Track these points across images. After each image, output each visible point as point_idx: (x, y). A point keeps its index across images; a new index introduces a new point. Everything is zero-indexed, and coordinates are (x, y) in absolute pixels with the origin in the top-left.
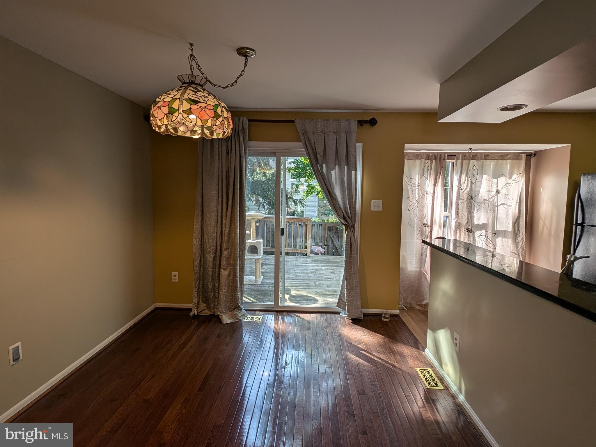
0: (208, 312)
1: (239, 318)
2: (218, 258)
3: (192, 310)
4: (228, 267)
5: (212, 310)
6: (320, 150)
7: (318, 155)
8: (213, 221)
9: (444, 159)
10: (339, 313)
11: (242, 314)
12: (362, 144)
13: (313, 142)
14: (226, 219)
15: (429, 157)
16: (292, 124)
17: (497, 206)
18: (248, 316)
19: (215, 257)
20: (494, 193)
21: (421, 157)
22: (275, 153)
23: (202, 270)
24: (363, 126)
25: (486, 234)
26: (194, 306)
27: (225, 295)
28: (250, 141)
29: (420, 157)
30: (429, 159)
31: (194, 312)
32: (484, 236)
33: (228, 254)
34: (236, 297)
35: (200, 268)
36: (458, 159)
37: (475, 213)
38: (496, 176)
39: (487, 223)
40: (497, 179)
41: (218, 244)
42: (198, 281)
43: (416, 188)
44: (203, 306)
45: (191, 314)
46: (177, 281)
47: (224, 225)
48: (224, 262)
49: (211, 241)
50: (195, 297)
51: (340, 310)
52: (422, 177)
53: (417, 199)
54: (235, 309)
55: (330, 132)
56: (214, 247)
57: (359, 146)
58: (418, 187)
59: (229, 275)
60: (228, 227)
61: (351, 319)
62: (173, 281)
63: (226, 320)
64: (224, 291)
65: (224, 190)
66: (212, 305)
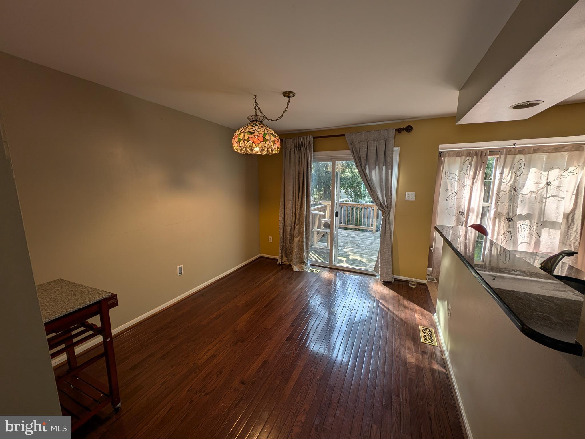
0: (287, 263)
1: (304, 269)
2: (293, 230)
3: (278, 261)
4: (299, 236)
5: (290, 262)
6: (363, 155)
7: (362, 159)
8: (290, 206)
9: (485, 155)
10: (375, 276)
11: (307, 267)
12: (399, 147)
13: (358, 149)
15: (469, 154)
16: (344, 137)
17: (546, 198)
18: (311, 269)
19: (291, 228)
20: (543, 185)
21: (462, 154)
22: (332, 159)
23: (284, 236)
24: (401, 133)
25: (530, 224)
26: (279, 258)
27: (296, 254)
28: (315, 152)
29: (460, 155)
30: (470, 156)
31: (280, 262)
32: (527, 225)
33: (299, 227)
34: (302, 255)
35: (283, 235)
36: (501, 154)
37: (518, 204)
38: (548, 169)
39: (532, 213)
40: (547, 172)
41: (293, 221)
42: (282, 243)
43: (456, 181)
44: (285, 259)
45: (278, 263)
46: (272, 242)
47: (296, 209)
48: (296, 232)
49: (289, 218)
50: (280, 253)
51: (376, 273)
52: (461, 172)
53: (455, 191)
54: (302, 263)
55: (372, 141)
56: (291, 223)
57: (397, 149)
58: (457, 181)
59: (299, 241)
60: (299, 210)
61: (384, 282)
62: (269, 241)
63: (296, 269)
64: (295, 251)
65: (297, 186)
66: (289, 259)
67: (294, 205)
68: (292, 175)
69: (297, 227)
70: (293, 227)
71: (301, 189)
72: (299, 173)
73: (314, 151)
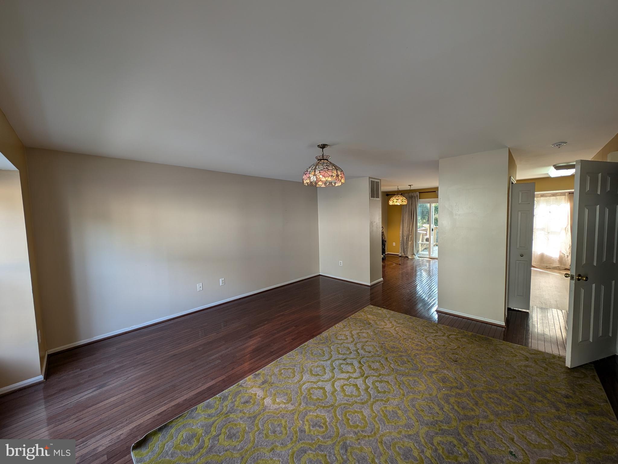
2: (408, 238)
4: (411, 241)
8: (406, 225)
14: (411, 225)
22: (430, 202)
27: (410, 250)
31: (400, 255)
34: (413, 251)
35: (402, 241)
42: (402, 245)
44: (403, 254)
49: (406, 232)
50: (400, 251)
54: (413, 254)
59: (411, 244)
60: (411, 228)
62: (394, 245)
63: (410, 257)
65: (410, 216)
66: (406, 253)
67: (409, 225)
68: (407, 211)
69: (410, 236)
70: (408, 236)
71: (412, 217)
72: (411, 210)
73: (419, 199)
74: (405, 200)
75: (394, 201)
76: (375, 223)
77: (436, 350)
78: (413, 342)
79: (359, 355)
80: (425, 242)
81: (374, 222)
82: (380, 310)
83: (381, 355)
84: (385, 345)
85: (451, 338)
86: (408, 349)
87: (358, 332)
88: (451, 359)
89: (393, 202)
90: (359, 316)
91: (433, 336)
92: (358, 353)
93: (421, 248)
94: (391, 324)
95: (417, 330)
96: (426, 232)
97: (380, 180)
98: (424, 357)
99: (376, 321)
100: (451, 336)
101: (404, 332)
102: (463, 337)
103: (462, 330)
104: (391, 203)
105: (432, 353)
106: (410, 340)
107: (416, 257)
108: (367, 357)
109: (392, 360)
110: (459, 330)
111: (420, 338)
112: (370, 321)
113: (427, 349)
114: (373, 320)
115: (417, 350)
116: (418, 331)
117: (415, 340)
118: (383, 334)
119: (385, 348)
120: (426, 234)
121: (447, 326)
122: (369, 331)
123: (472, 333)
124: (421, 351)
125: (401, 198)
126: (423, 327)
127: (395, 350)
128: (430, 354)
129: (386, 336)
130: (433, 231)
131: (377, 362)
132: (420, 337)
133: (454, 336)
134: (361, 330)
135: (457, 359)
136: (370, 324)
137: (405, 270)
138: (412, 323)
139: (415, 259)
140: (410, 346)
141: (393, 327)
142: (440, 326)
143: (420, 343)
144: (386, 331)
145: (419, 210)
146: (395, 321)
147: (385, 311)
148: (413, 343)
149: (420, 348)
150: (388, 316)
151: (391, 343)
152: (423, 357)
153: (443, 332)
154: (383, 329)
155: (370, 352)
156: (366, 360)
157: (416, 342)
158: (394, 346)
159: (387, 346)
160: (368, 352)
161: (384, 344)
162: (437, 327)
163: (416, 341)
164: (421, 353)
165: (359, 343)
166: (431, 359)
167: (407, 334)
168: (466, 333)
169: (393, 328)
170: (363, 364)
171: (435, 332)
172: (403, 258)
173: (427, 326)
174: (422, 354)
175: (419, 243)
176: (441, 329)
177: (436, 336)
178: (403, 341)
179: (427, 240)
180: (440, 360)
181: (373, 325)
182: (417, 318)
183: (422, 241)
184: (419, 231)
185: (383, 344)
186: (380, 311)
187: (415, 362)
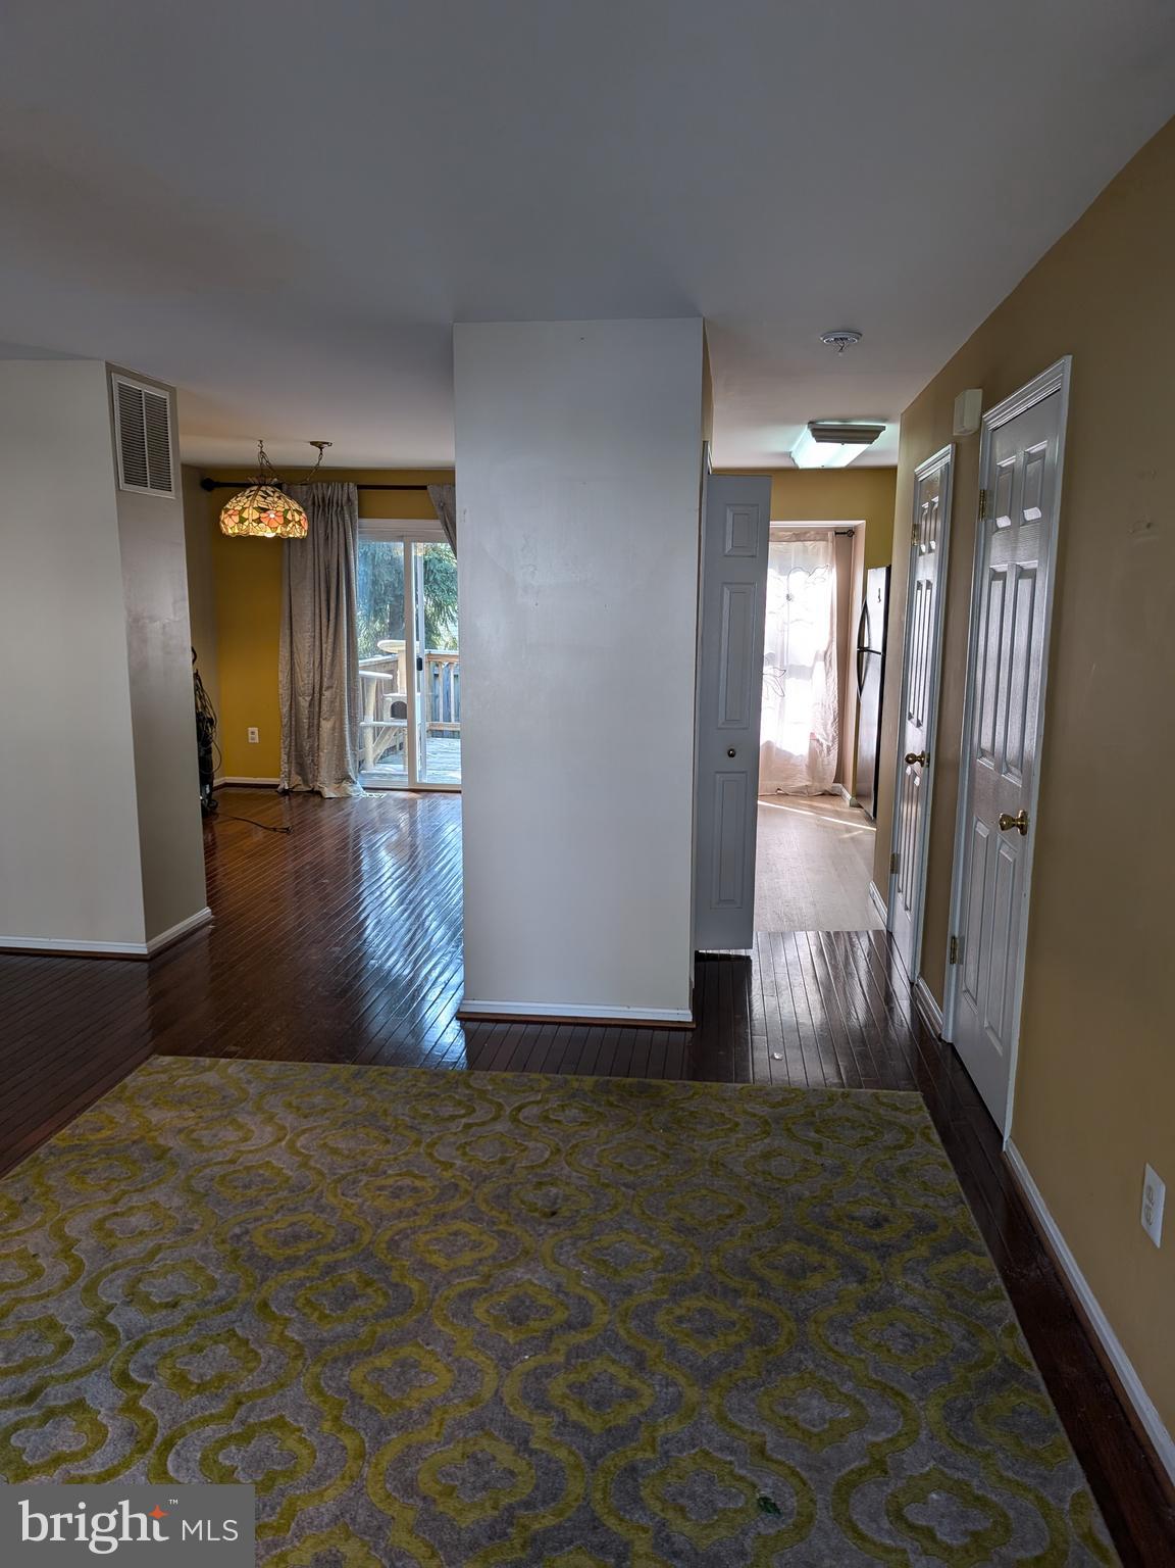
0: (306, 786)
1: (349, 793)
2: (317, 703)
3: (281, 785)
4: (331, 715)
5: (312, 783)
8: (307, 643)
11: (356, 789)
14: (327, 642)
16: (426, 491)
18: (363, 793)
19: (313, 699)
22: (403, 536)
23: (293, 720)
26: (283, 781)
27: (327, 759)
28: (362, 518)
31: (284, 787)
33: (332, 696)
34: (344, 766)
38: (789, 569)
40: (788, 576)
41: (316, 680)
42: (289, 739)
44: (297, 777)
45: (280, 788)
46: (257, 741)
47: (324, 651)
48: (325, 708)
49: (305, 675)
50: (285, 768)
54: (343, 779)
56: (310, 685)
60: (330, 654)
62: (250, 741)
63: (330, 793)
64: (326, 752)
65: (323, 597)
66: (311, 776)
67: (317, 643)
68: (310, 571)
69: (327, 694)
70: (317, 695)
71: (333, 605)
72: (328, 568)
74: (297, 518)
75: (245, 515)
76: (158, 625)
77: (476, 1187)
78: (381, 1182)
79: (116, 1343)
80: (388, 721)
81: (152, 619)
82: (210, 1069)
83: (235, 1301)
84: (250, 1242)
85: (525, 1118)
86: (362, 1223)
87: (100, 1216)
88: (536, 1210)
89: (242, 520)
90: (100, 1130)
91: (455, 1134)
92: (111, 1330)
93: (375, 751)
94: (269, 1129)
95: (389, 1121)
96: (390, 676)
97: (172, 391)
98: (430, 1241)
99: (193, 1131)
100: (525, 1112)
101: (335, 1151)
102: (567, 1102)
103: (559, 1076)
104: (230, 526)
105: (460, 1209)
106: (364, 1179)
107: (357, 791)
108: (163, 1334)
109: (293, 1306)
110: (547, 1079)
111: (403, 1158)
112: (161, 1141)
113: (438, 1200)
114: (180, 1131)
115: (400, 1214)
116: (396, 1128)
117: (385, 1173)
118: (236, 1188)
119: (251, 1257)
120: (392, 686)
121: (506, 1070)
122: (159, 1194)
123: (595, 1078)
124: (416, 1214)
125: (281, 505)
126: (414, 1103)
127: (302, 1248)
128: (456, 1215)
129: (252, 1192)
130: (420, 667)
131: (216, 1342)
132: (406, 1154)
133: (535, 1110)
134: (115, 1202)
135: (555, 1203)
136: (162, 1153)
137: (308, 858)
138: (363, 1095)
139: (350, 802)
140: (369, 1207)
141: (280, 1140)
142: (482, 1080)
143: (408, 1181)
144: (248, 1169)
145: (360, 573)
146: (290, 1105)
147: (233, 1068)
148: (381, 1188)
149: (410, 1204)
150: (252, 1090)
151: (282, 1223)
152: (428, 1237)
153: (491, 1102)
154: (232, 1162)
155: (175, 1305)
156: (155, 1354)
157: (390, 1181)
158: (297, 1228)
159: (259, 1239)
160: (167, 1305)
161: (246, 1239)
162: (469, 1087)
163: (390, 1176)
164: (418, 1223)
165: (114, 1274)
166: (459, 1238)
167: (347, 1157)
168: (576, 1085)
169: (283, 1143)
170: (144, 1381)
171: (463, 1112)
172: (300, 799)
173: (430, 1095)
174: (420, 1227)
175: (365, 727)
176: (485, 1092)
177: (468, 1126)
178: (336, 1196)
179: (400, 710)
180: (495, 1228)
181: (179, 1155)
182: (384, 1069)
183: (378, 716)
184: (365, 668)
185: (238, 1237)
186: (211, 1078)
187: (395, 1276)
